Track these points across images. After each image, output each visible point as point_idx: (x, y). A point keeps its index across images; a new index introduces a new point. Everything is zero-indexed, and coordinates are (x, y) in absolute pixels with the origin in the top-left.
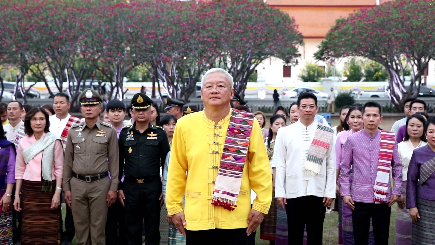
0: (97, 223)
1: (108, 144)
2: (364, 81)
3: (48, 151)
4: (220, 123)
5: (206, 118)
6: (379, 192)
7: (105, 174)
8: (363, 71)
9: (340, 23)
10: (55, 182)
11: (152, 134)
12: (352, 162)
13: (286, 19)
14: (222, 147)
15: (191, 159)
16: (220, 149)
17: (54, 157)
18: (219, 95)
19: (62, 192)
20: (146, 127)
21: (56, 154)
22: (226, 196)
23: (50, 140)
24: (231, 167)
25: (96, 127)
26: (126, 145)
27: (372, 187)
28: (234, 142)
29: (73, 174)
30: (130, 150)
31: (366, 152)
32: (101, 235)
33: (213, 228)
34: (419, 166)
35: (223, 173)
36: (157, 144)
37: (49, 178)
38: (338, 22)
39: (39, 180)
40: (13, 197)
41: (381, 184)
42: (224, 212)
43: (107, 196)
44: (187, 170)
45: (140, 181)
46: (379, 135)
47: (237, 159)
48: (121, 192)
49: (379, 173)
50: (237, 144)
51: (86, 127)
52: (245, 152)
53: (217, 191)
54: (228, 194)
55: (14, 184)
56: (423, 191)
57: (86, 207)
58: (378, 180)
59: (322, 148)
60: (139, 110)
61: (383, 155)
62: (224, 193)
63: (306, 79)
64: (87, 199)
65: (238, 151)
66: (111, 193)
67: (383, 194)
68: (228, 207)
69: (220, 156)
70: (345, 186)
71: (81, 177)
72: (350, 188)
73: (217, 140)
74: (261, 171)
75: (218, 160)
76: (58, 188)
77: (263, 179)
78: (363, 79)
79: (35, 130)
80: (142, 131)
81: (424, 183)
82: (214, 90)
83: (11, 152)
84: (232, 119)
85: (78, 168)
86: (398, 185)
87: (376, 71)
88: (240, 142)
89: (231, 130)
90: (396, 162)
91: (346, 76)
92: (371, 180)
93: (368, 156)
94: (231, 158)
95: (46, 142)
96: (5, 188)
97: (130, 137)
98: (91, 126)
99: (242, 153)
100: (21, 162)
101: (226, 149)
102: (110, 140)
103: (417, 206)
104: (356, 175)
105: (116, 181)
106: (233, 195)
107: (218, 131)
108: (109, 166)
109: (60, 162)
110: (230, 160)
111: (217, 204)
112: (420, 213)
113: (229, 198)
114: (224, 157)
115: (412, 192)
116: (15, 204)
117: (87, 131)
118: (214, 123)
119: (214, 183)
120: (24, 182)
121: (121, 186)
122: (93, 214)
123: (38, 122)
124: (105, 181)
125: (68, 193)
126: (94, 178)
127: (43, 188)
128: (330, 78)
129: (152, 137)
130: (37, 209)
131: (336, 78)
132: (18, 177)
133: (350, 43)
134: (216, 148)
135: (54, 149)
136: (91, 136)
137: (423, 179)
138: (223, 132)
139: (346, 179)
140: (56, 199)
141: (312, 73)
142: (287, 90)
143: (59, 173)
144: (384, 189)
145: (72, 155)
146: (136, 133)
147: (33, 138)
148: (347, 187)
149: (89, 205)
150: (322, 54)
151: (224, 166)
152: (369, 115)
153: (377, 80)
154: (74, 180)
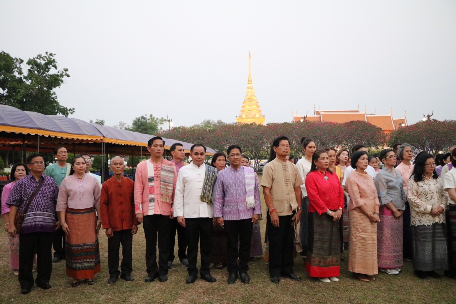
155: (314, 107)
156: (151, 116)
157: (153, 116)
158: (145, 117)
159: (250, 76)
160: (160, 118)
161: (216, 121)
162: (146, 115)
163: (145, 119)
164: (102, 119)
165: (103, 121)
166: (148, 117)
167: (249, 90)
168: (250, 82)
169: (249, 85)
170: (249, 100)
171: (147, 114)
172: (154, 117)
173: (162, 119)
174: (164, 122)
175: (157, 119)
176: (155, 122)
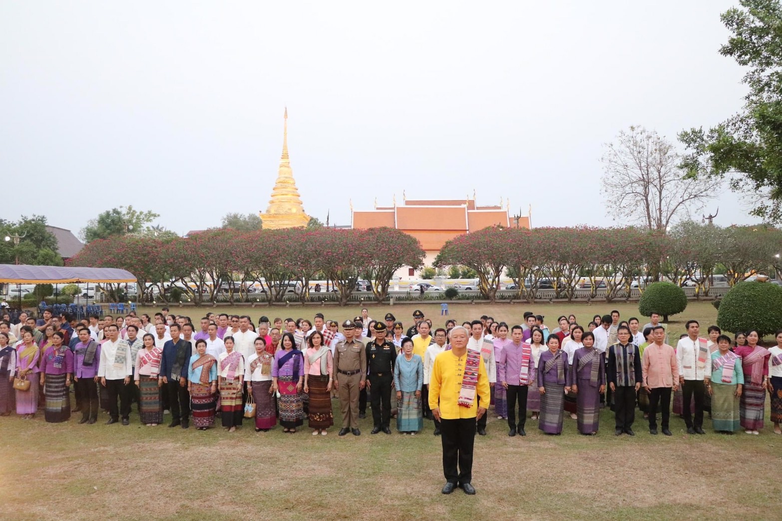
0: (355, 400)
1: (360, 353)
2: (461, 278)
3: (324, 357)
4: (461, 358)
5: (453, 355)
6: (522, 379)
7: (358, 371)
8: (460, 272)
9: (448, 244)
10: (328, 375)
11: (386, 346)
12: (506, 362)
13: (415, 242)
14: (464, 372)
15: (445, 378)
16: (462, 373)
17: (327, 361)
18: (461, 343)
19: (333, 382)
20: (383, 342)
21: (329, 358)
22: (466, 400)
23: (325, 350)
24: (469, 383)
25: (353, 342)
26: (371, 353)
27: (518, 376)
28: (470, 369)
29: (339, 371)
30: (374, 356)
31: (514, 355)
32: (357, 407)
33: (459, 418)
34: (545, 362)
35: (464, 387)
36: (390, 352)
37: (325, 373)
38: (447, 243)
39: (320, 375)
40: (303, 385)
41: (524, 374)
42: (464, 409)
43: (360, 384)
44: (441, 384)
45: (380, 375)
46: (521, 346)
47: (472, 379)
48: (368, 381)
49: (523, 368)
50: (472, 370)
51: (347, 342)
52: (476, 374)
53: (462, 398)
54: (468, 399)
55: (304, 376)
56: (547, 377)
57: (347, 391)
58: (522, 372)
59: (487, 353)
60: (379, 332)
61: (525, 357)
62: (465, 398)
63: (424, 278)
64: (348, 386)
65: (473, 374)
66: (363, 383)
67: (525, 380)
68: (467, 406)
69: (462, 378)
70: (502, 375)
71: (345, 373)
72: (506, 377)
73: (460, 368)
74: (484, 384)
75: (461, 379)
76: (331, 379)
77: (485, 389)
78: (461, 277)
79: (315, 344)
80: (380, 345)
81: (548, 373)
82: (459, 340)
83: (301, 357)
84: (468, 355)
85: (342, 366)
86: (533, 374)
87: (469, 272)
88: (474, 369)
89: (468, 362)
90: (531, 360)
91: (450, 275)
92: (518, 372)
93: (516, 358)
94: (469, 378)
95: (322, 352)
96: (299, 378)
97: (373, 348)
98: (350, 341)
99: (474, 375)
100: (308, 363)
101: (466, 373)
102: (361, 350)
103: (544, 386)
104: (509, 369)
105: (364, 375)
106: (471, 399)
107: (460, 362)
108: (361, 366)
109: (331, 363)
110: (468, 379)
111: (462, 405)
112: (545, 389)
113: (468, 401)
114: (464, 378)
115: (541, 378)
116: (305, 389)
117: (348, 344)
118: (458, 358)
119: (459, 392)
120: (310, 376)
121: (368, 377)
122: (352, 395)
123: (316, 340)
124: (358, 375)
125: (336, 382)
126: (353, 373)
127: (322, 380)
128: (440, 276)
129: (387, 348)
130: (318, 392)
131: (444, 277)
132: (306, 373)
133: (455, 256)
134: (460, 373)
135: (327, 355)
136: (349, 348)
137: (547, 370)
138: (464, 363)
139: (503, 371)
140: (330, 385)
141: (428, 274)
142: (412, 285)
143: (331, 370)
144: (525, 377)
145: (338, 359)
146: (377, 346)
147: (314, 349)
148: (504, 376)
149: (349, 389)
150: (438, 263)
151: (465, 383)
152: (516, 334)
153: (469, 278)
154: (339, 374)
155: (404, 194)
156: (130, 208)
157: (133, 209)
158: (119, 210)
159: (285, 147)
160: (145, 212)
161: (247, 215)
162: (121, 207)
163: (118, 213)
164: (41, 214)
165: (43, 217)
166: (124, 211)
167: (282, 168)
168: (285, 156)
169: (285, 161)
170: (283, 184)
171: (122, 205)
172: (134, 211)
173: (149, 212)
174: (152, 218)
175: (141, 213)
176: (138, 218)
